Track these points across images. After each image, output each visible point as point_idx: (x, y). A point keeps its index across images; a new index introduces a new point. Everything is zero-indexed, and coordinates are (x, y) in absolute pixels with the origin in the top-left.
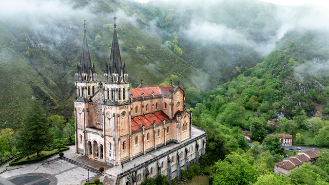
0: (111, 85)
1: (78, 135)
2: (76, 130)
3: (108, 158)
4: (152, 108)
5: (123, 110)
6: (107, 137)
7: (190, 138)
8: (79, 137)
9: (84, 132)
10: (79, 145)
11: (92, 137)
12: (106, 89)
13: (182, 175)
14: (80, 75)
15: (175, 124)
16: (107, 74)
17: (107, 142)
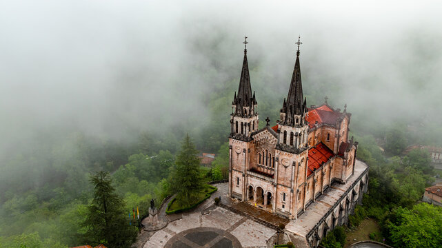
0: (291, 128)
1: (234, 176)
2: (231, 172)
3: (280, 210)
4: (314, 141)
5: (302, 157)
6: (280, 186)
7: (353, 174)
8: (234, 180)
9: (244, 176)
10: (233, 188)
11: (255, 182)
12: (282, 131)
13: (349, 221)
14: (239, 108)
15: (341, 161)
16: (284, 114)
17: (279, 192)
